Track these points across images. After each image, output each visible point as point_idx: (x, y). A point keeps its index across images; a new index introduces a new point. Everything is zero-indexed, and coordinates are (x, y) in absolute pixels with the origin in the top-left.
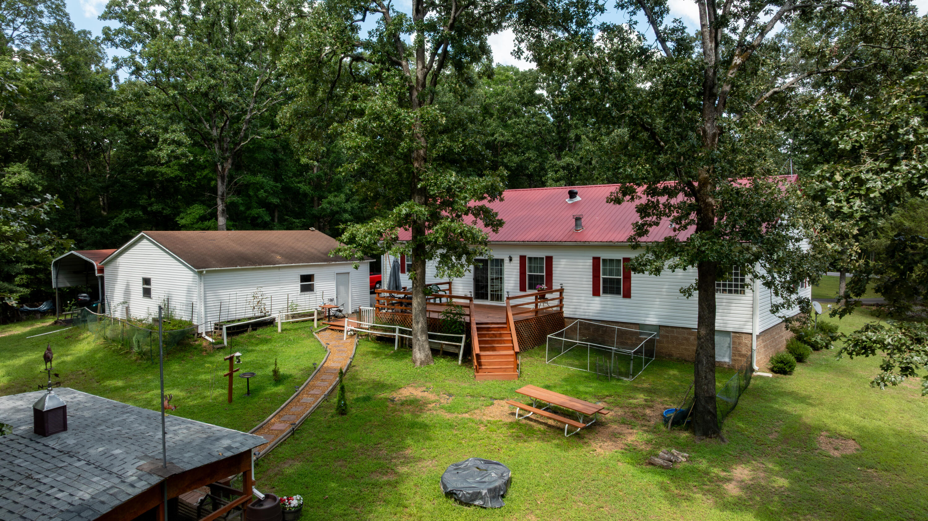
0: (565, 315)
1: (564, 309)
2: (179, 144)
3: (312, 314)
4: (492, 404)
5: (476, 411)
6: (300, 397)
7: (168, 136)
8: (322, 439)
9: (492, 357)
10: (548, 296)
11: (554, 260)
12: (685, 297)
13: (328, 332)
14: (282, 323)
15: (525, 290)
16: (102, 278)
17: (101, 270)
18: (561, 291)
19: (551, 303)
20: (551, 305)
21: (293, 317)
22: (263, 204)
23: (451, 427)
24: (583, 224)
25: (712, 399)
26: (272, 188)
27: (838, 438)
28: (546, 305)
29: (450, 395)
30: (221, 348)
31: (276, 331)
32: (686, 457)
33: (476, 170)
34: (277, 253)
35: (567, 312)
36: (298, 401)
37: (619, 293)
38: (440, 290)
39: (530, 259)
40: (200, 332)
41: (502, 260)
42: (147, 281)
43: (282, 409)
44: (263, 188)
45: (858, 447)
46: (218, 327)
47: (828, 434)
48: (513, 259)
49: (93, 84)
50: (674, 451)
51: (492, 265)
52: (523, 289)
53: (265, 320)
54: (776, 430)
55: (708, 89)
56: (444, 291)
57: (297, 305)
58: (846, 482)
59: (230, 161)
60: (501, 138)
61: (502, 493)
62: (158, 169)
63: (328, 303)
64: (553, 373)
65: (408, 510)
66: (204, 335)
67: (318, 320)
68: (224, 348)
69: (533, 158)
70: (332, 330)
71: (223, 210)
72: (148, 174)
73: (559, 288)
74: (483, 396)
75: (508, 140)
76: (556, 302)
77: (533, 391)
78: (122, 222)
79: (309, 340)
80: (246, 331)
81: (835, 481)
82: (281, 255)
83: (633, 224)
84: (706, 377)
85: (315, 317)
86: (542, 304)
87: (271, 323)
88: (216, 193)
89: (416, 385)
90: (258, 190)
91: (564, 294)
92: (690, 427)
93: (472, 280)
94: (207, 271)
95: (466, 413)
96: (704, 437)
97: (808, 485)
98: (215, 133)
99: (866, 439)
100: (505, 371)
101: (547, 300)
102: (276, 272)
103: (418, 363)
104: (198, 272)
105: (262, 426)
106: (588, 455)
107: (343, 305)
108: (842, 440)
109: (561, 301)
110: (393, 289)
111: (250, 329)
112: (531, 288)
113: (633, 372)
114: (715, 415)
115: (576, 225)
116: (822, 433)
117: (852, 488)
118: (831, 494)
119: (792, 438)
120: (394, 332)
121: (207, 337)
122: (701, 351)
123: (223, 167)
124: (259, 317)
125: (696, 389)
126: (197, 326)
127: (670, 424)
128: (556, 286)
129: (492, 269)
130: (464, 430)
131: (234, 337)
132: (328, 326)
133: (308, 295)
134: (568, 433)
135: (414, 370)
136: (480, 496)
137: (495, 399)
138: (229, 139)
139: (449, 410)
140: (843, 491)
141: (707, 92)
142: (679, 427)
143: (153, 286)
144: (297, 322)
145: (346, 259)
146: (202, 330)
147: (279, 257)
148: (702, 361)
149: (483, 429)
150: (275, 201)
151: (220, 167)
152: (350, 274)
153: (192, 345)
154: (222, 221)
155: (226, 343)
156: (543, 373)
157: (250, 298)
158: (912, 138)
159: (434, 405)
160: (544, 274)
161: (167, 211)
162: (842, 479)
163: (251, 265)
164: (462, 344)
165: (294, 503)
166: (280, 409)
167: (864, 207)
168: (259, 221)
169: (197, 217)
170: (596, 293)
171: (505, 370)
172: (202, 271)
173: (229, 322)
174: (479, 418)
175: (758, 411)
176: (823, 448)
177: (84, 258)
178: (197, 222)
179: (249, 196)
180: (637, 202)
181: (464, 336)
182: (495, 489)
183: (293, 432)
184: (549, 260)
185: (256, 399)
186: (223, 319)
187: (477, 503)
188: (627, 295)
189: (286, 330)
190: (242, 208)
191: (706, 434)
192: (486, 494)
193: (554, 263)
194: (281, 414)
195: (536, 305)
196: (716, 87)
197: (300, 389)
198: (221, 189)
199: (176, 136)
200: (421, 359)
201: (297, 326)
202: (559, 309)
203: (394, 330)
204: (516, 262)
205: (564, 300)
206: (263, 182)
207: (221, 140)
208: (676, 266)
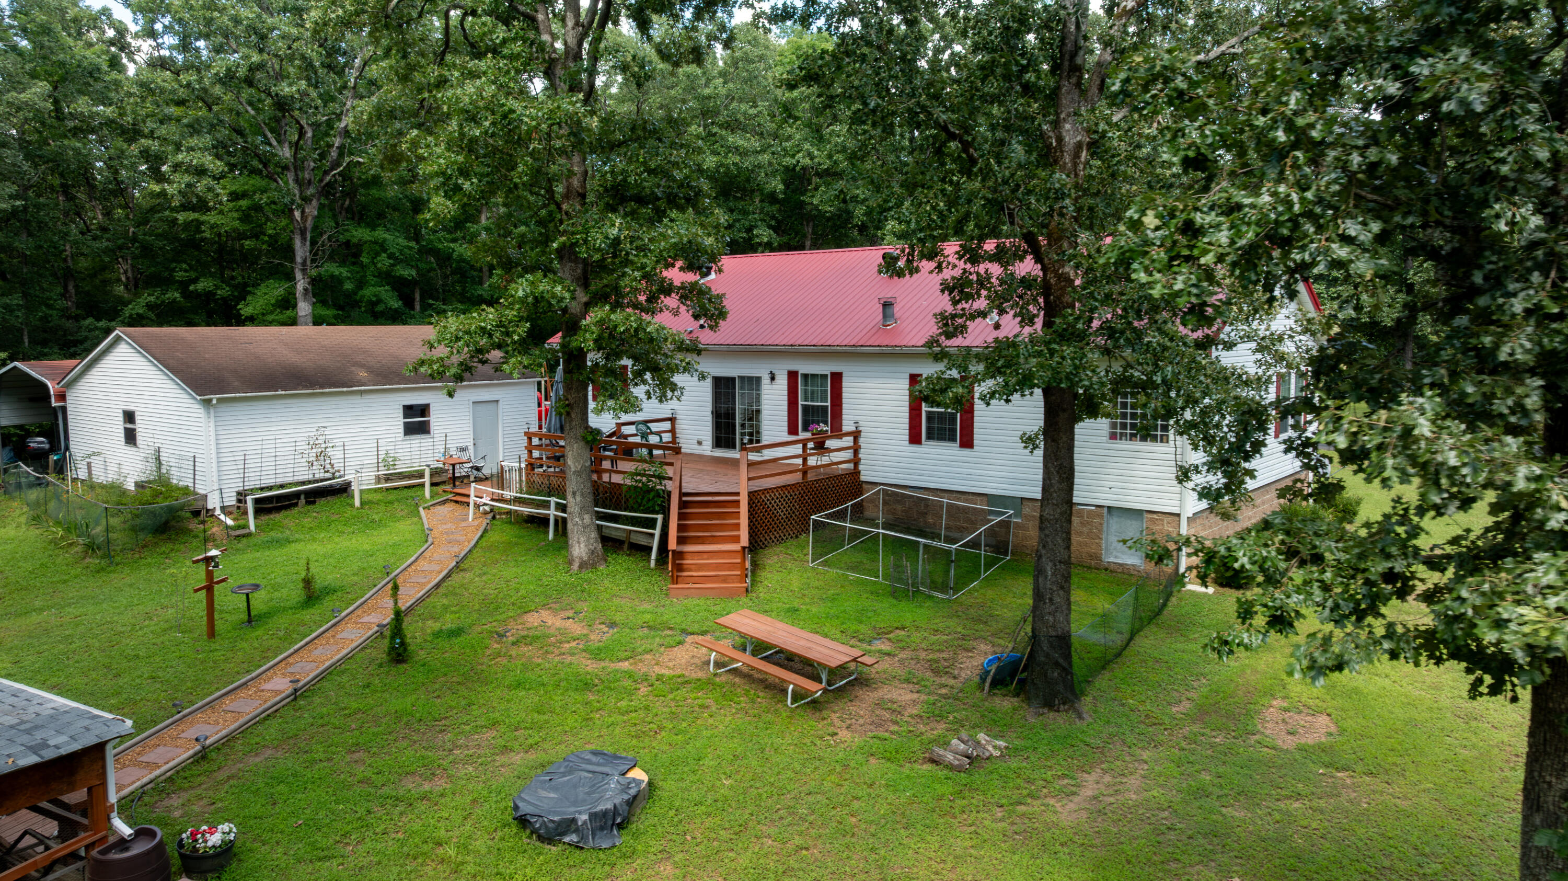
0: (863, 478)
1: (861, 467)
2: (201, 172)
3: (421, 475)
4: (680, 643)
5: (646, 657)
6: (339, 628)
7: (180, 157)
8: (345, 709)
9: (705, 556)
10: (830, 443)
11: (844, 379)
12: (1027, 451)
13: (449, 507)
14: (361, 491)
15: (797, 434)
16: (64, 409)
17: (62, 397)
18: (856, 435)
19: (836, 457)
20: (835, 460)
21: (388, 478)
22: (387, 277)
23: (587, 686)
24: (897, 315)
25: (1064, 641)
26: (401, 251)
27: (1300, 712)
28: (825, 460)
29: (612, 625)
30: (244, 536)
31: (352, 506)
32: (1000, 749)
33: (767, 218)
34: (363, 366)
35: (866, 475)
36: (333, 636)
37: (953, 439)
38: (652, 433)
39: (806, 376)
40: (210, 506)
41: (758, 380)
42: (129, 417)
43: (296, 651)
44: (385, 251)
45: (1333, 729)
46: (241, 496)
47: (1285, 705)
48: (777, 377)
49: (79, 66)
50: (982, 737)
51: (742, 388)
52: (793, 430)
53: (331, 486)
54: (1189, 696)
55: (1067, 57)
56: (658, 433)
57: (395, 459)
58: (1290, 797)
59: (315, 203)
60: (807, 161)
61: (619, 820)
62: (204, 218)
63: (456, 455)
64: (816, 584)
65: (440, 851)
66: (218, 512)
67: (433, 484)
68: (249, 535)
69: (862, 197)
70: (457, 502)
71: (306, 290)
72: (187, 225)
73: (854, 429)
74: (671, 629)
75: (820, 164)
76: (848, 455)
77: (747, 621)
78: (141, 311)
79: (409, 522)
80: (296, 505)
81: (1269, 795)
82: (369, 369)
83: (935, 315)
84: (1051, 600)
85: (427, 480)
86: (815, 458)
87: (344, 489)
88: (292, 259)
89: (557, 606)
90: (377, 254)
91: (861, 441)
92: (1023, 690)
93: (709, 414)
94: (219, 400)
95: (626, 659)
96: (1046, 710)
97: (1217, 804)
98: (286, 153)
99: (1352, 713)
100: (725, 581)
101: (830, 451)
102: (357, 400)
103: (576, 565)
104: (204, 400)
105: (245, 683)
106: (818, 742)
107: (484, 458)
108: (1308, 714)
109: (856, 449)
110: (556, 430)
111: (303, 500)
112: (805, 429)
113: (956, 584)
114: (1067, 671)
115: (885, 316)
116: (1274, 703)
117: (1296, 810)
118: (1255, 824)
119: (1215, 712)
120: (548, 508)
121: (222, 517)
122: (1043, 552)
123: (303, 212)
124: (322, 480)
125: (1034, 622)
126: (205, 497)
127: (987, 685)
128: (848, 426)
129: (742, 395)
130: (607, 693)
131: (272, 516)
132: (450, 496)
133: (417, 441)
134: (794, 700)
135: (566, 578)
136: (573, 827)
137: (691, 634)
138: (312, 164)
139: (597, 654)
140: (1277, 817)
141: (1066, 63)
142: (1004, 691)
143: (140, 426)
144: (396, 488)
145: (432, 378)
146: (213, 502)
147: (363, 374)
148: (1045, 571)
149: (644, 690)
150: (407, 272)
151: (297, 214)
152: (500, 403)
153: (191, 531)
154: (304, 308)
155: (252, 527)
156: (795, 585)
157: (302, 446)
158: (1281, 136)
159: (574, 644)
160: (829, 404)
161: (224, 292)
162: (1284, 793)
163: (306, 387)
164: (657, 532)
165: (215, 839)
166: (291, 650)
167: (1193, 285)
168: (380, 308)
169: (273, 301)
170: (915, 439)
171: (725, 579)
172: (211, 400)
173: (262, 489)
174: (645, 669)
175: (1166, 658)
176: (1268, 732)
177: (33, 374)
178: (272, 313)
179: (362, 266)
180: (947, 274)
181: (660, 517)
182: (605, 813)
183: (296, 695)
184: (837, 377)
185: (259, 632)
186: (249, 485)
187: (567, 839)
188: (967, 443)
189: (370, 502)
190: (348, 286)
191: (1049, 704)
192: (585, 822)
193: (844, 384)
194: (291, 660)
195: (805, 460)
196: (1081, 53)
197: (344, 614)
198: (301, 251)
199: (197, 159)
200: (581, 558)
201: (393, 496)
202: (851, 466)
203: (546, 505)
204: (782, 382)
205: (862, 451)
206: (385, 240)
207: (298, 165)
208: (993, 395)
